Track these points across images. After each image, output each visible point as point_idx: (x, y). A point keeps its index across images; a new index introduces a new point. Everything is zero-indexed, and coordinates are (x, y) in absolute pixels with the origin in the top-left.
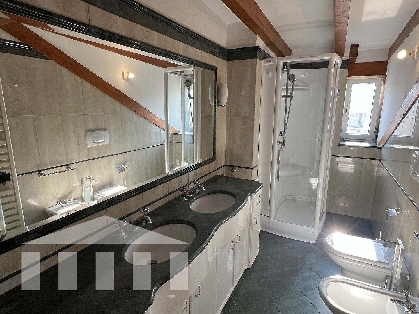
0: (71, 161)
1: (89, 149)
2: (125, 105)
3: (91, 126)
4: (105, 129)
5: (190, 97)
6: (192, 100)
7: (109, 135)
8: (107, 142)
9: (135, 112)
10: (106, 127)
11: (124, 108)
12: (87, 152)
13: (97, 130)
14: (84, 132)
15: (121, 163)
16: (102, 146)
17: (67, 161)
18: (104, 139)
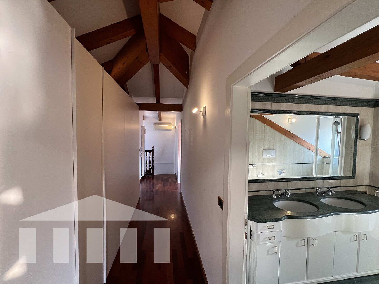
0: (254, 163)
1: (264, 159)
2: (287, 137)
3: (266, 147)
4: (274, 149)
5: (338, 133)
6: (339, 135)
7: (276, 152)
8: (274, 156)
9: (294, 140)
10: (275, 148)
11: (286, 138)
12: (262, 160)
13: (269, 149)
14: (263, 150)
15: (281, 170)
16: (271, 158)
17: (253, 163)
18: (272, 155)
